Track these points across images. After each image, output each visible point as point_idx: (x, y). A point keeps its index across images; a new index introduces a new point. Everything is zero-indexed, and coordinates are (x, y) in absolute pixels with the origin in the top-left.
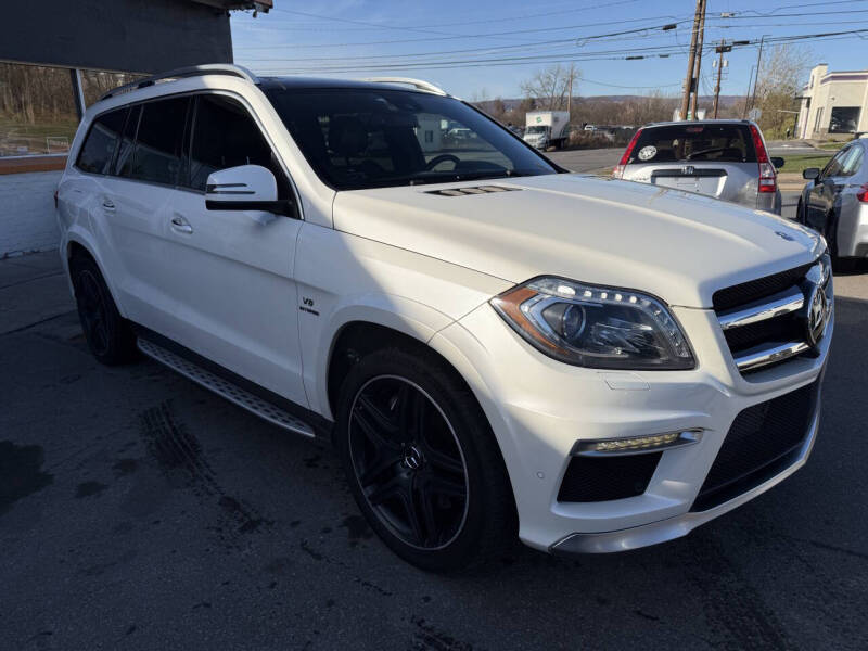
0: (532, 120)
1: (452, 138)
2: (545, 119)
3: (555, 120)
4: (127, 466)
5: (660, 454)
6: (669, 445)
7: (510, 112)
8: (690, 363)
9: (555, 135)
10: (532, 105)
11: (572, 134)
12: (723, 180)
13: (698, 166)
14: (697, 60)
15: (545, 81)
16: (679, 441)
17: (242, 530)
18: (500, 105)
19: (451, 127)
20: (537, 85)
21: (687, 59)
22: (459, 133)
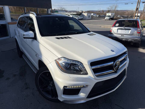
0: (107, 14)
1: (93, 17)
2: (110, 14)
3: (112, 15)
4: (15, 75)
5: (81, 89)
6: (82, 87)
7: (105, 12)
8: (87, 74)
9: (111, 17)
10: (109, 11)
11: (115, 17)
12: (130, 31)
13: (126, 28)
14: (139, 4)
15: (111, 7)
16: (84, 87)
17: (25, 89)
18: (103, 11)
19: (94, 15)
20: (110, 8)
21: (137, 4)
22: (95, 16)
